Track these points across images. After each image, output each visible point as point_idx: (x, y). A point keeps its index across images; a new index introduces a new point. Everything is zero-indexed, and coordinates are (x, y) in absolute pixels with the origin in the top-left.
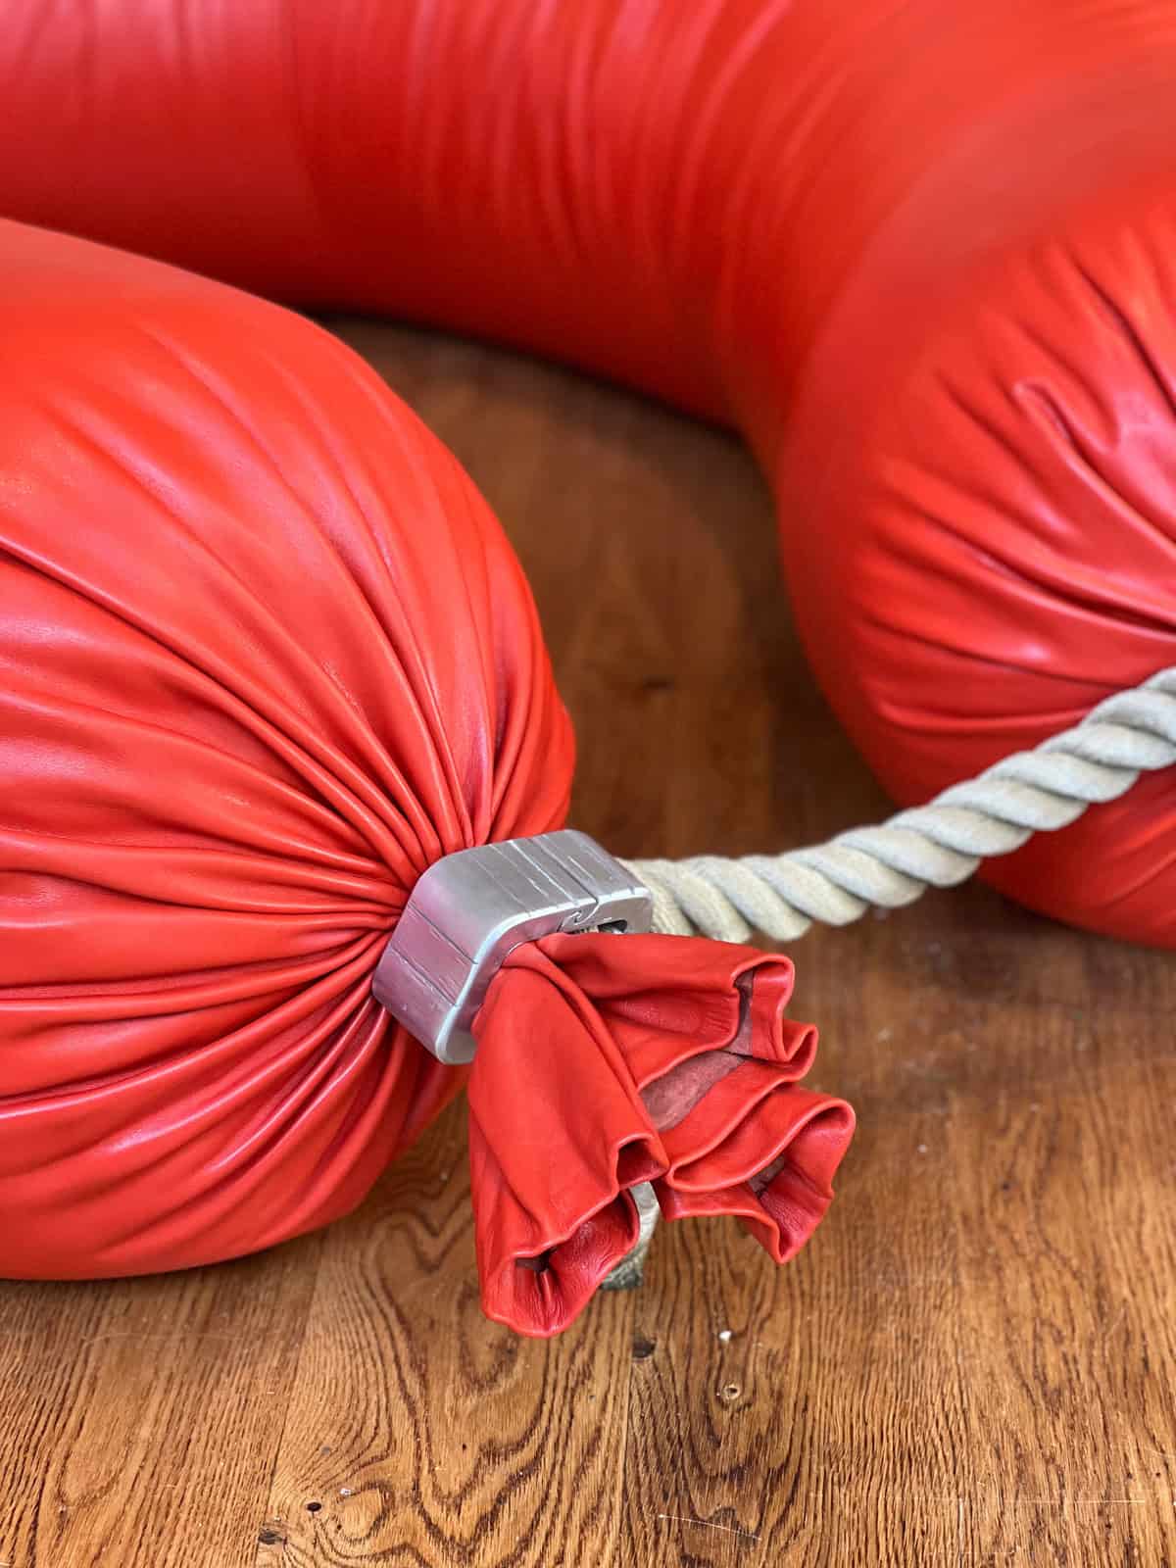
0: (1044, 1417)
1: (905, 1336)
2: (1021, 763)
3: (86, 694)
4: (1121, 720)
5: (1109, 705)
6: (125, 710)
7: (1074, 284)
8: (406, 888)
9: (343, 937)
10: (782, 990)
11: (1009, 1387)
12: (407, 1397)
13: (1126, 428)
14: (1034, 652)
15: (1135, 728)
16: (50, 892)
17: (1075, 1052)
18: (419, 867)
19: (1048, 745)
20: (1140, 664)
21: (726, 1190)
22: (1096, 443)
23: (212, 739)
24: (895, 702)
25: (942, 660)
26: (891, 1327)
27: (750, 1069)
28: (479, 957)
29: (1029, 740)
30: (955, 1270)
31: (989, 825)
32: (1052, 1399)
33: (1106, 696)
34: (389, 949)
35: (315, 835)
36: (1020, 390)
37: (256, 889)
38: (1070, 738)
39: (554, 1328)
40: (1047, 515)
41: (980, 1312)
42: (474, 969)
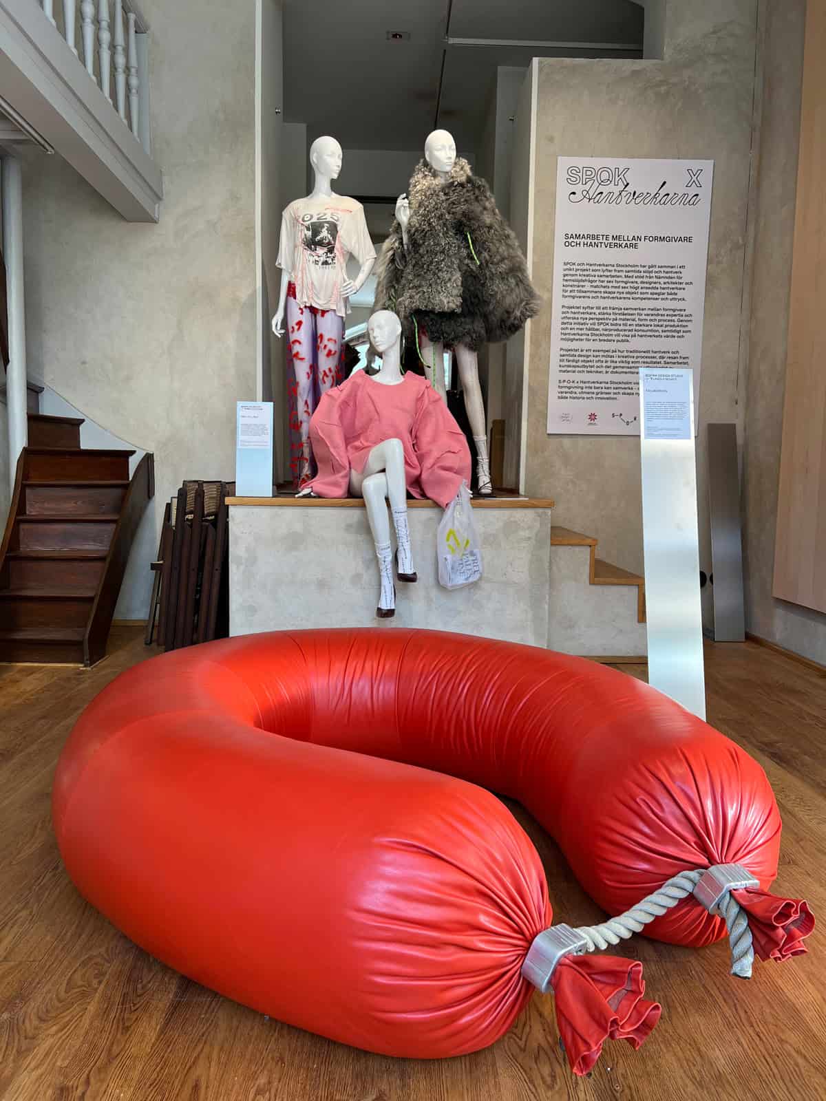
0: (700, 1090)
1: (654, 1066)
2: (649, 898)
3: (458, 894)
4: (674, 885)
5: (670, 881)
6: (465, 897)
7: (647, 774)
8: (530, 942)
9: (514, 958)
10: (639, 972)
11: (687, 1081)
12: (532, 1093)
13: (666, 809)
14: (645, 866)
15: (678, 887)
16: (451, 949)
17: (662, 975)
18: (534, 936)
19: (656, 892)
20: (674, 870)
21: (632, 1031)
22: (660, 814)
23: (486, 904)
24: (608, 880)
25: (621, 868)
26: (650, 1064)
27: (630, 994)
28: (554, 963)
29: (651, 891)
30: (659, 1045)
31: (648, 915)
32: (700, 1084)
33: (669, 879)
34: (526, 961)
35: (506, 927)
36: (638, 800)
37: (497, 945)
38: (662, 890)
39: (584, 1073)
40: (646, 830)
41: (670, 1057)
42: (553, 966)
